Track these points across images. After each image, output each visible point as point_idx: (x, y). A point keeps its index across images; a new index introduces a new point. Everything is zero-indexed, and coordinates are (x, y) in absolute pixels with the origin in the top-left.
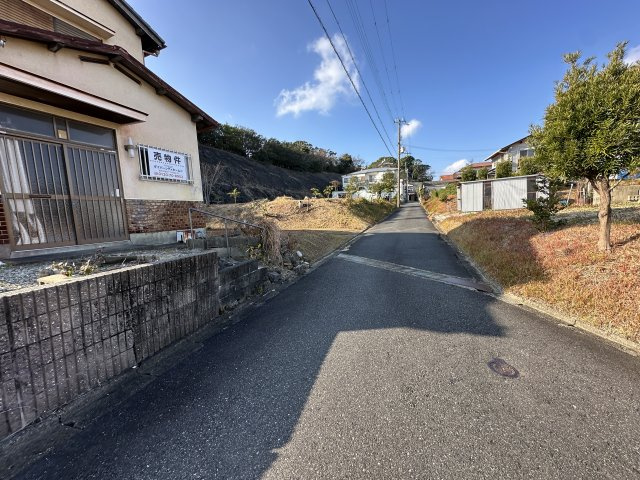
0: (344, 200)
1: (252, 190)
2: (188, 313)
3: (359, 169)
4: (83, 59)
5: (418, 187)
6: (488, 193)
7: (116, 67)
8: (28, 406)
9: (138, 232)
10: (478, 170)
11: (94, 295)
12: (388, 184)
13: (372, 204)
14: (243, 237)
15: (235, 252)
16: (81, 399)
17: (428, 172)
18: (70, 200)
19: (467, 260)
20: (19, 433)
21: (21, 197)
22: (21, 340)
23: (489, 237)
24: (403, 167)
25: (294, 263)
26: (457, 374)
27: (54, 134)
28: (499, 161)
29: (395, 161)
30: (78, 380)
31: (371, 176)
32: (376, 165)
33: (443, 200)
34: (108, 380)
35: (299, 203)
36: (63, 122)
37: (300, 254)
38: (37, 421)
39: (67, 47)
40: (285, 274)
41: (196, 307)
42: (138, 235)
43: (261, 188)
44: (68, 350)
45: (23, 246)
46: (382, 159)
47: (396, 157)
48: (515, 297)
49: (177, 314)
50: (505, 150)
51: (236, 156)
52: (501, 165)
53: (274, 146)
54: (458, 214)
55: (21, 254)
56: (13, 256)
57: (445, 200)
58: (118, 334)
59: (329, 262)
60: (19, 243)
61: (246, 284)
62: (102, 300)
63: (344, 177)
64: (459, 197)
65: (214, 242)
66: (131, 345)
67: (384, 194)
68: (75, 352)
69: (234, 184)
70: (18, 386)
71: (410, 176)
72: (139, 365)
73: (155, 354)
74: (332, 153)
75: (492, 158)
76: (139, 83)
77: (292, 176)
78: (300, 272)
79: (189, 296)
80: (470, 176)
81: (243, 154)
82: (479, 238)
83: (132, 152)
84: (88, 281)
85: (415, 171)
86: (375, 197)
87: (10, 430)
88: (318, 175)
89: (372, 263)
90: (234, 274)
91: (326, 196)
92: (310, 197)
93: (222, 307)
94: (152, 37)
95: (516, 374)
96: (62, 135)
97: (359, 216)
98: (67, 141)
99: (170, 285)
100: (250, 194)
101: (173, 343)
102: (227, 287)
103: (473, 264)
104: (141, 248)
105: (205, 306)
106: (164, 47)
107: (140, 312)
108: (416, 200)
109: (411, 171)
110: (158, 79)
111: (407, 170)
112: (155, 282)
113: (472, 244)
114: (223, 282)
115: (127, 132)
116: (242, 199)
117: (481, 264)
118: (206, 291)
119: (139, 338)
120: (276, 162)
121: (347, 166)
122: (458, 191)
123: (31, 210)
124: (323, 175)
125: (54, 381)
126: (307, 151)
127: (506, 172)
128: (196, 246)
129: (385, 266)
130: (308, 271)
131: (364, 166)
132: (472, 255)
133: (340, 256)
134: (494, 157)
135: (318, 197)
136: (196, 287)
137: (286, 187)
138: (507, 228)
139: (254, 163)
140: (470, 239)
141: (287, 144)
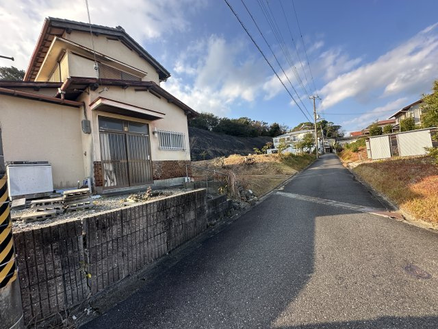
0: (277, 155)
1: (212, 151)
2: (192, 225)
3: (285, 132)
4: (136, 90)
5: (332, 142)
6: (394, 143)
7: (150, 92)
8: (126, 267)
9: (158, 179)
10: (383, 127)
11: (152, 211)
12: (308, 143)
13: (297, 156)
14: (215, 181)
15: (211, 190)
16: (145, 268)
17: (340, 131)
18: (128, 163)
19: (380, 195)
20: (122, 280)
21: (108, 162)
22: (126, 231)
23: (397, 177)
24: (318, 129)
25: (247, 198)
26: (377, 272)
27: (123, 129)
28: (403, 118)
29: (312, 124)
30: (144, 256)
31: (294, 137)
32: (297, 129)
33: (355, 151)
34: (156, 259)
35: (245, 158)
36: (126, 123)
37: (251, 192)
38: (129, 276)
39: (131, 86)
40: (243, 204)
41: (195, 222)
42: (158, 181)
43: (218, 150)
44: (141, 239)
45: (108, 188)
46: (302, 124)
47: (312, 122)
48: (426, 223)
49: (186, 225)
50: (407, 109)
51: (202, 130)
52: (404, 121)
53: (226, 122)
54: (368, 162)
55: (107, 191)
56: (103, 193)
57: (356, 151)
58: (160, 234)
59: (271, 197)
60: (106, 186)
61: (221, 210)
62: (155, 214)
63: (274, 139)
64: (368, 148)
65: (199, 184)
66: (166, 240)
67: (305, 149)
68: (144, 241)
69: (202, 149)
70: (123, 256)
71: (325, 134)
72: (169, 253)
73: (176, 248)
74: (265, 124)
75: (395, 116)
76: (159, 98)
77: (237, 140)
78: (253, 204)
79: (192, 215)
80: (376, 131)
81: (207, 129)
82: (389, 179)
83: (156, 134)
84: (150, 204)
85: (329, 131)
86: (299, 151)
87: (119, 278)
88: (256, 139)
89: (302, 198)
90: (214, 203)
91: (264, 153)
92: (252, 154)
93: (208, 223)
94: (164, 72)
95: (429, 277)
96: (126, 129)
97: (288, 165)
98: (128, 132)
99: (183, 208)
100: (211, 154)
101: (184, 242)
102: (211, 211)
103: (385, 198)
104: (161, 188)
105: (200, 222)
106: (170, 76)
107: (170, 222)
108: (331, 152)
109: (325, 131)
110: (169, 94)
111: (322, 131)
112: (177, 206)
113: (384, 183)
114: (209, 207)
115: (154, 124)
116: (208, 158)
117: (392, 199)
118: (200, 213)
119: (169, 237)
120: (227, 133)
121: (276, 131)
122: (367, 143)
123: (111, 169)
124: (259, 139)
125: (135, 255)
126: (248, 123)
127: (410, 126)
128: (189, 187)
129: (313, 199)
130: (257, 203)
131: (288, 130)
132: (384, 191)
133: (278, 193)
134: (398, 115)
135: (258, 154)
136: (195, 210)
137: (235, 148)
138: (413, 170)
139: (213, 134)
140: (382, 179)
141: (235, 120)
